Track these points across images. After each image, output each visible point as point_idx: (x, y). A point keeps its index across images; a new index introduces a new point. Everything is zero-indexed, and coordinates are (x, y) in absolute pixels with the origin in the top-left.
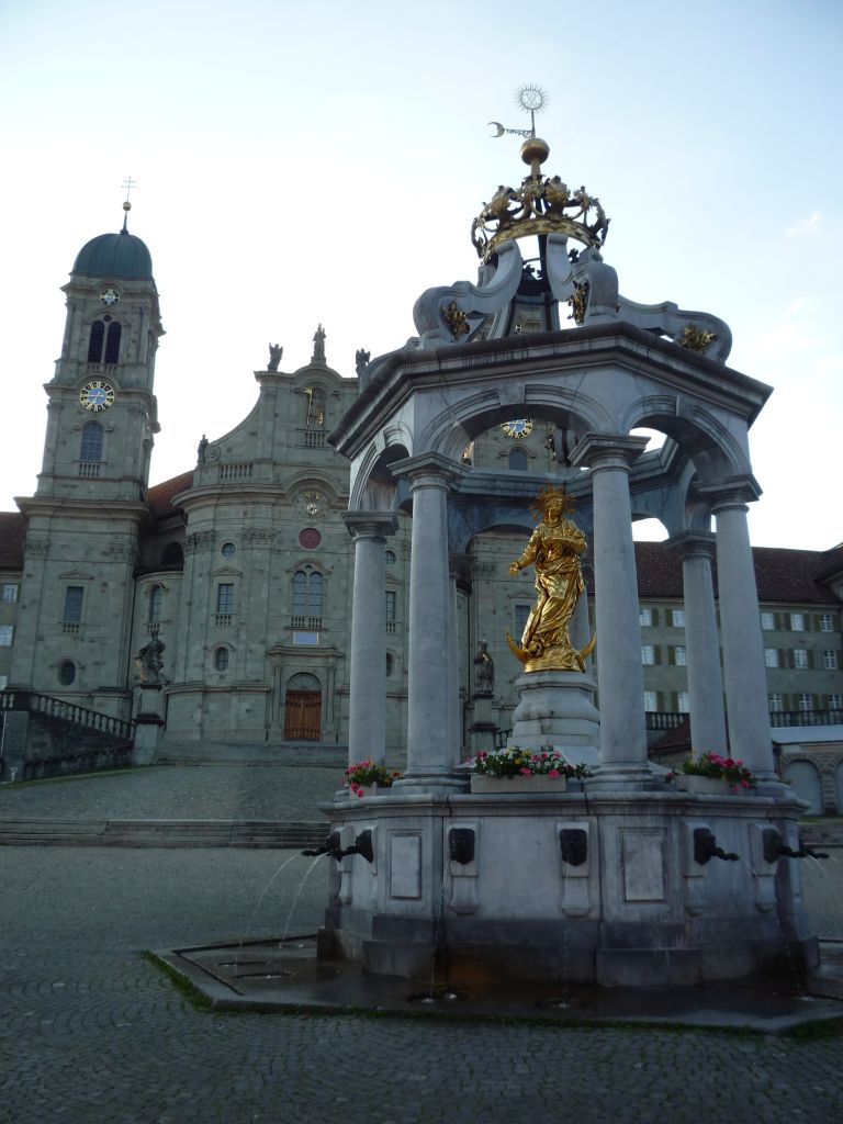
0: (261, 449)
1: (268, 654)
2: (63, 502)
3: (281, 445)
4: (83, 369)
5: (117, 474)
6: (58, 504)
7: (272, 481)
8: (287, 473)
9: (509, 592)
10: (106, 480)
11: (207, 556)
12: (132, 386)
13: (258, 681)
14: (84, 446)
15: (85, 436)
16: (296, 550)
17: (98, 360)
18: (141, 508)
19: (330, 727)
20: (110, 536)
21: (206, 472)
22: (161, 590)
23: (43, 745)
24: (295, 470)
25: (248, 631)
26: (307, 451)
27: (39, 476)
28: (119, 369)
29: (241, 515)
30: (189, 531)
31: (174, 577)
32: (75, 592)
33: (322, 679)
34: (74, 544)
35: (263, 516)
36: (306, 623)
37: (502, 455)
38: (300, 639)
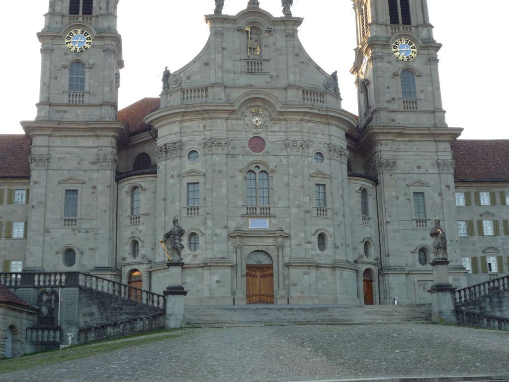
0: (213, 75)
1: (230, 237)
2: (59, 124)
3: (229, 72)
4: (66, 20)
5: (98, 101)
6: (56, 126)
7: (224, 100)
8: (236, 94)
9: (407, 182)
10: (89, 105)
11: (177, 161)
12: (105, 31)
13: (223, 258)
14: (71, 80)
15: (71, 72)
16: (247, 154)
17: (78, 13)
18: (119, 126)
19: (282, 292)
20: (96, 150)
21: (171, 95)
22: (139, 190)
23: (91, 314)
24: (241, 92)
25: (213, 219)
26: (250, 76)
27: (38, 105)
28: (94, 19)
29: (201, 129)
30: (160, 142)
31: (149, 179)
32: (71, 193)
33: (273, 255)
34: (68, 156)
35: (219, 128)
36: (258, 211)
37: (395, 75)
38: (255, 224)
